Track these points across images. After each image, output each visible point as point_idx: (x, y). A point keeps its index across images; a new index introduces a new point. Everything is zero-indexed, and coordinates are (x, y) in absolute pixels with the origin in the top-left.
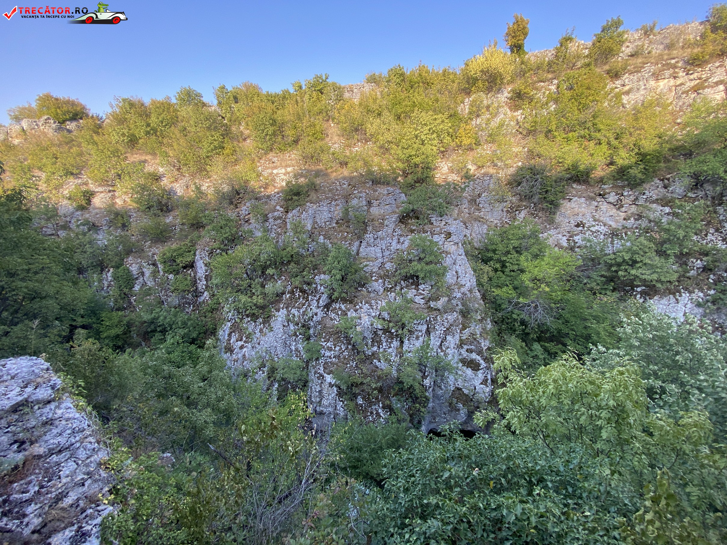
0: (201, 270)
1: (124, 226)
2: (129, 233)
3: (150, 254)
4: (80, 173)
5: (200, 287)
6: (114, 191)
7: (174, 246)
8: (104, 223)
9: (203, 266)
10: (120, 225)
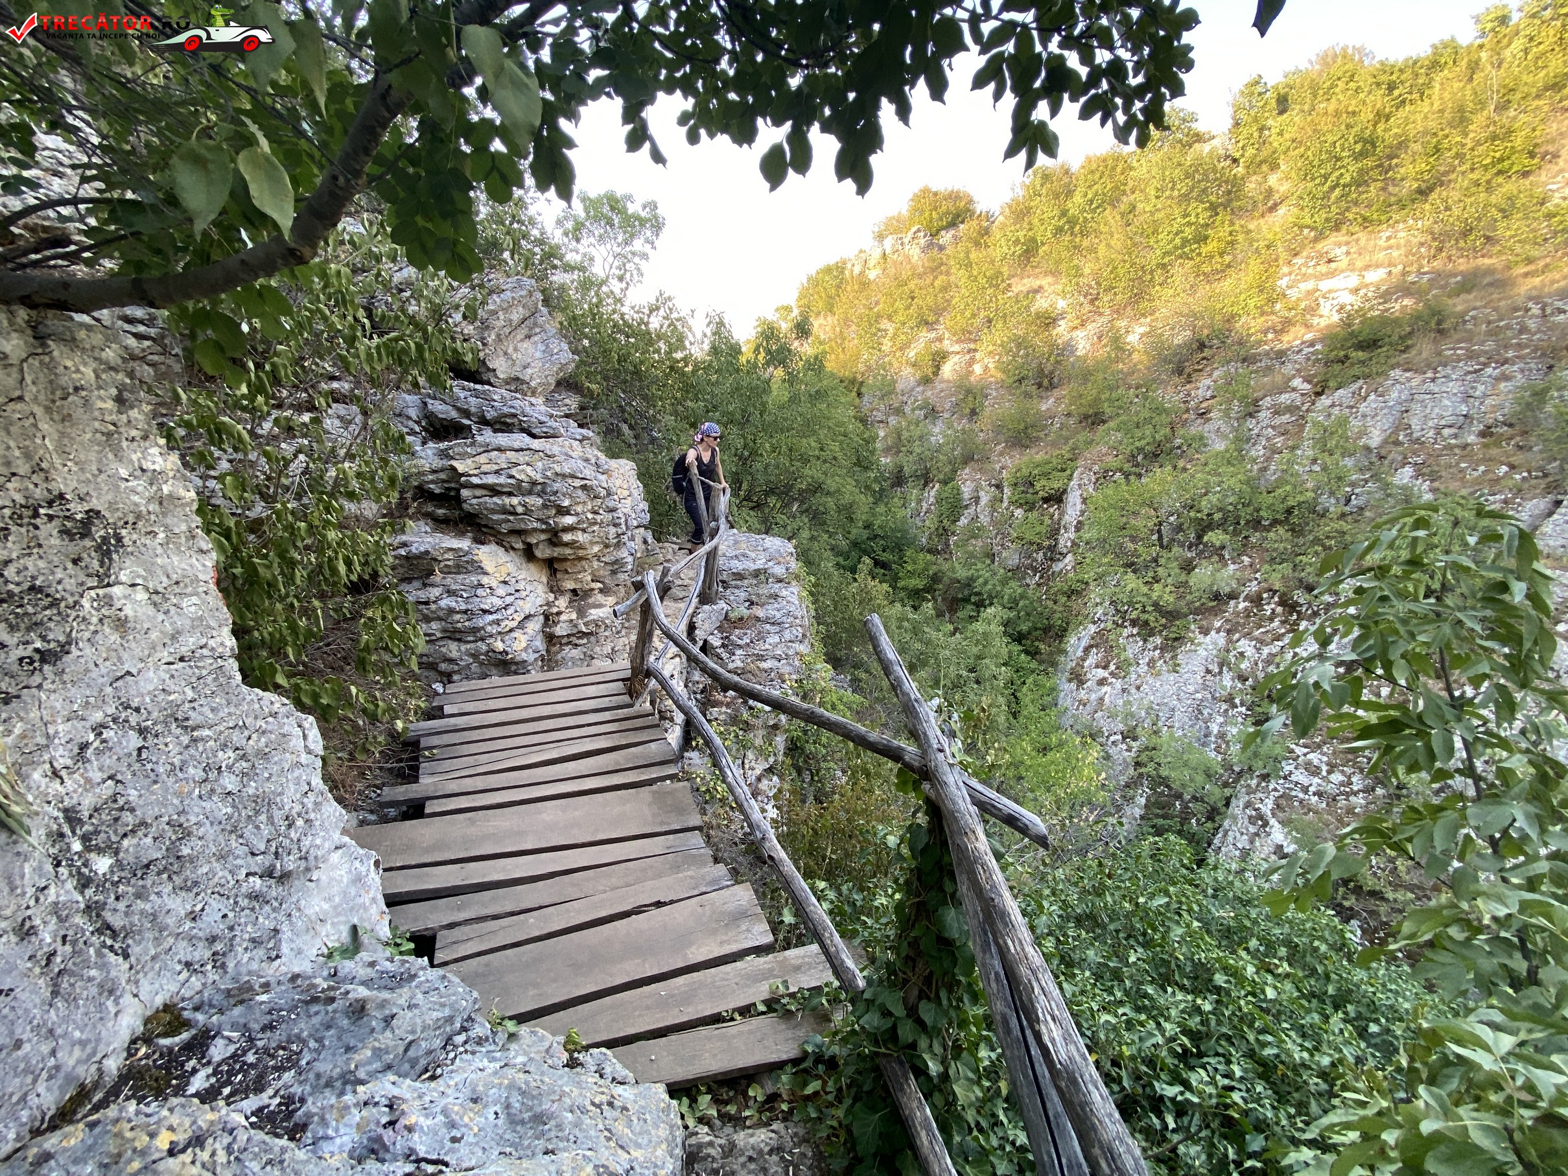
0: (1073, 508)
1: (973, 412)
2: (976, 427)
3: (997, 467)
4: (937, 322)
5: (1062, 542)
6: (975, 350)
7: (1039, 457)
8: (948, 406)
9: (1079, 501)
10: (967, 411)
